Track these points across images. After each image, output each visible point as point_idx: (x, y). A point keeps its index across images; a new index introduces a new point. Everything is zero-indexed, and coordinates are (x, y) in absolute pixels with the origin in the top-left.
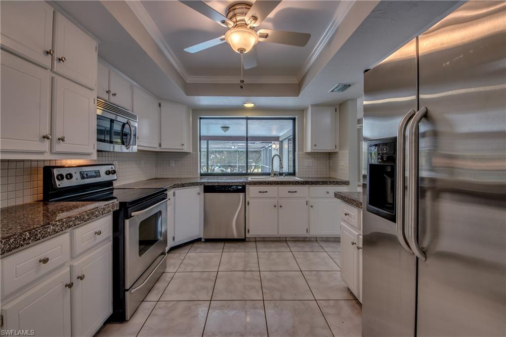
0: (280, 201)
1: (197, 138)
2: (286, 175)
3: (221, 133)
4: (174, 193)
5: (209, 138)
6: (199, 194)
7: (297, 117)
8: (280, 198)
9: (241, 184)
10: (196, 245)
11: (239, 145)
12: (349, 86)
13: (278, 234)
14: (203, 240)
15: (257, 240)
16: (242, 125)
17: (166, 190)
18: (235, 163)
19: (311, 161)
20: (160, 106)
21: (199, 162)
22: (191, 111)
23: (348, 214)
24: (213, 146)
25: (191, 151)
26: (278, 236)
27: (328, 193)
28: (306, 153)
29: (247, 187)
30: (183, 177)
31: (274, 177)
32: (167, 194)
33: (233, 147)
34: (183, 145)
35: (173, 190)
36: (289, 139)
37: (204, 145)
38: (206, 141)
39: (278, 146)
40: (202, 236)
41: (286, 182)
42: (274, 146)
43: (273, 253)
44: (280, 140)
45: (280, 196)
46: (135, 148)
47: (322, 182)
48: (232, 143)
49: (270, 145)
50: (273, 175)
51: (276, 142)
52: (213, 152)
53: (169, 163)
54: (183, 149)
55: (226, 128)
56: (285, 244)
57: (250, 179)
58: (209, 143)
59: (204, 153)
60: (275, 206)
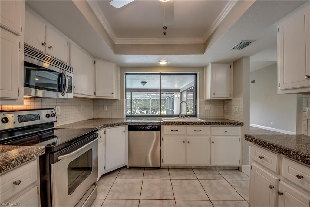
0: (187, 138)
1: (123, 90)
2: (190, 117)
3: (141, 86)
4: (105, 132)
5: (132, 90)
6: (124, 132)
7: (199, 72)
8: (187, 135)
9: (156, 124)
10: (122, 171)
11: (152, 95)
12: (251, 42)
13: (186, 163)
14: (128, 167)
15: (169, 168)
16: (156, 80)
17: (97, 130)
18: (149, 107)
19: (210, 106)
20: (95, 63)
21: (125, 107)
22: (119, 68)
23: (263, 158)
24: (135, 95)
25: (119, 99)
26: (186, 165)
27: (226, 132)
28: (205, 100)
29: (162, 126)
30: (113, 117)
31: (181, 118)
32: (98, 133)
33: (148, 96)
34: (113, 94)
35: (104, 129)
36: (187, 91)
37: (128, 95)
38: (130, 92)
39: (179, 96)
40: (127, 165)
41: (192, 123)
42: (176, 96)
43: (183, 181)
44: (181, 91)
45: (188, 134)
46: (70, 96)
47: (221, 123)
48: (148, 94)
49: (173, 95)
50: (180, 117)
51: (177, 93)
52: (135, 100)
53: (103, 108)
54: (113, 97)
55: (144, 83)
56: (192, 172)
57: (164, 120)
58: (132, 94)
59: (129, 100)
60: (184, 142)
